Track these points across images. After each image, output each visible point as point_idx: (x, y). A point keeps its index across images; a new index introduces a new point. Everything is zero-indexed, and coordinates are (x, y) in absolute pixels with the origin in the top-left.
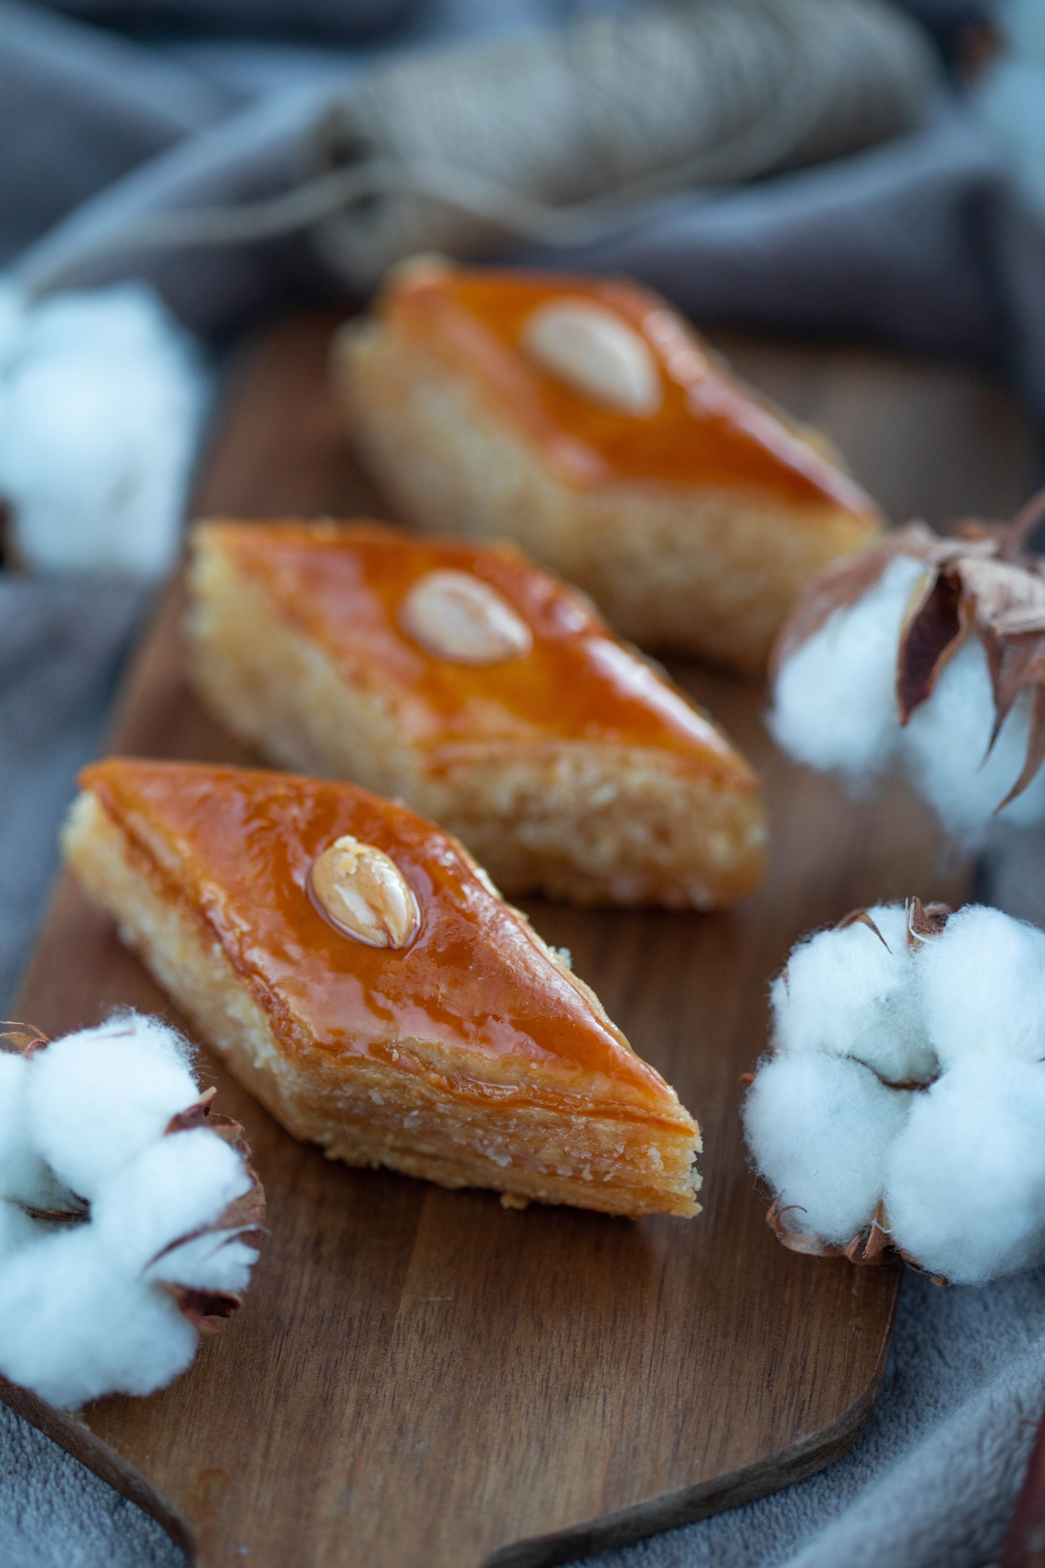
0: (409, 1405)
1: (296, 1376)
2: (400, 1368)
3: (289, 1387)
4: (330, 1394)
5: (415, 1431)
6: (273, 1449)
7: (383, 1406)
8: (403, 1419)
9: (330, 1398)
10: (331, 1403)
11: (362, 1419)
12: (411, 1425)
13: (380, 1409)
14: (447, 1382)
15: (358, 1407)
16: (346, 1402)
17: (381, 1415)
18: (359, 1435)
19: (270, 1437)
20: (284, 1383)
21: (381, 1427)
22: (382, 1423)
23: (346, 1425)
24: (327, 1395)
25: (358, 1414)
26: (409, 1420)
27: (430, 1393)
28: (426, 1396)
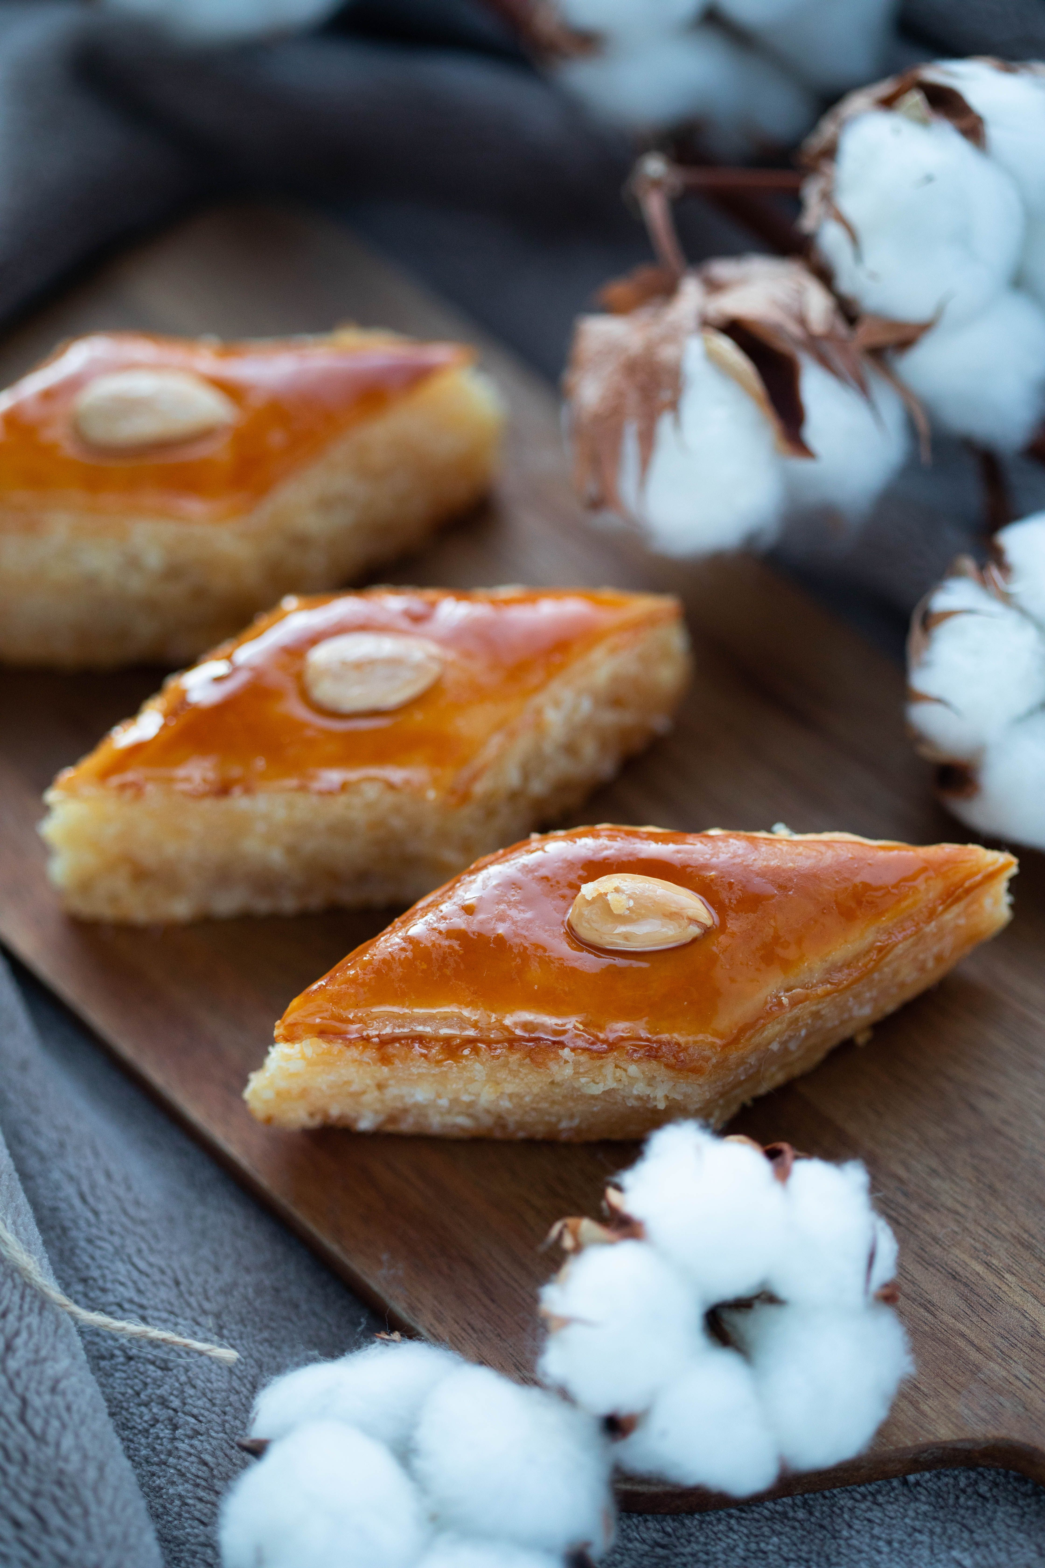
0: (1003, 1226)
1: (913, 1283)
2: (961, 1210)
3: (920, 1294)
4: (950, 1271)
5: (1034, 1238)
6: (976, 1342)
7: (991, 1243)
8: (1015, 1237)
9: (954, 1274)
10: (959, 1276)
11: (993, 1264)
12: (1025, 1236)
13: (992, 1246)
14: (999, 1186)
15: (979, 1260)
16: (967, 1265)
17: (999, 1250)
18: (1007, 1276)
19: (963, 1335)
20: (913, 1295)
21: (1011, 1257)
22: (1008, 1253)
23: (991, 1278)
24: (950, 1273)
25: (988, 1265)
26: (1018, 1234)
27: (1003, 1205)
28: (1003, 1209)
